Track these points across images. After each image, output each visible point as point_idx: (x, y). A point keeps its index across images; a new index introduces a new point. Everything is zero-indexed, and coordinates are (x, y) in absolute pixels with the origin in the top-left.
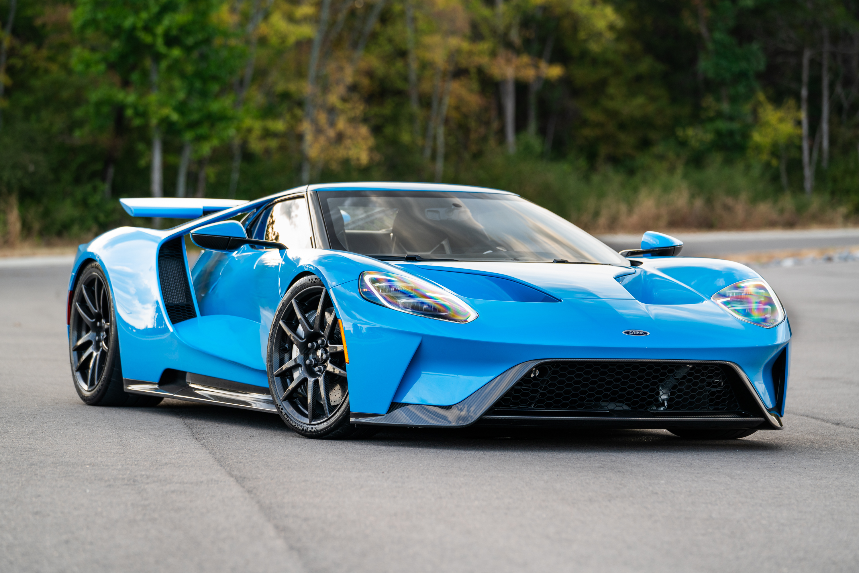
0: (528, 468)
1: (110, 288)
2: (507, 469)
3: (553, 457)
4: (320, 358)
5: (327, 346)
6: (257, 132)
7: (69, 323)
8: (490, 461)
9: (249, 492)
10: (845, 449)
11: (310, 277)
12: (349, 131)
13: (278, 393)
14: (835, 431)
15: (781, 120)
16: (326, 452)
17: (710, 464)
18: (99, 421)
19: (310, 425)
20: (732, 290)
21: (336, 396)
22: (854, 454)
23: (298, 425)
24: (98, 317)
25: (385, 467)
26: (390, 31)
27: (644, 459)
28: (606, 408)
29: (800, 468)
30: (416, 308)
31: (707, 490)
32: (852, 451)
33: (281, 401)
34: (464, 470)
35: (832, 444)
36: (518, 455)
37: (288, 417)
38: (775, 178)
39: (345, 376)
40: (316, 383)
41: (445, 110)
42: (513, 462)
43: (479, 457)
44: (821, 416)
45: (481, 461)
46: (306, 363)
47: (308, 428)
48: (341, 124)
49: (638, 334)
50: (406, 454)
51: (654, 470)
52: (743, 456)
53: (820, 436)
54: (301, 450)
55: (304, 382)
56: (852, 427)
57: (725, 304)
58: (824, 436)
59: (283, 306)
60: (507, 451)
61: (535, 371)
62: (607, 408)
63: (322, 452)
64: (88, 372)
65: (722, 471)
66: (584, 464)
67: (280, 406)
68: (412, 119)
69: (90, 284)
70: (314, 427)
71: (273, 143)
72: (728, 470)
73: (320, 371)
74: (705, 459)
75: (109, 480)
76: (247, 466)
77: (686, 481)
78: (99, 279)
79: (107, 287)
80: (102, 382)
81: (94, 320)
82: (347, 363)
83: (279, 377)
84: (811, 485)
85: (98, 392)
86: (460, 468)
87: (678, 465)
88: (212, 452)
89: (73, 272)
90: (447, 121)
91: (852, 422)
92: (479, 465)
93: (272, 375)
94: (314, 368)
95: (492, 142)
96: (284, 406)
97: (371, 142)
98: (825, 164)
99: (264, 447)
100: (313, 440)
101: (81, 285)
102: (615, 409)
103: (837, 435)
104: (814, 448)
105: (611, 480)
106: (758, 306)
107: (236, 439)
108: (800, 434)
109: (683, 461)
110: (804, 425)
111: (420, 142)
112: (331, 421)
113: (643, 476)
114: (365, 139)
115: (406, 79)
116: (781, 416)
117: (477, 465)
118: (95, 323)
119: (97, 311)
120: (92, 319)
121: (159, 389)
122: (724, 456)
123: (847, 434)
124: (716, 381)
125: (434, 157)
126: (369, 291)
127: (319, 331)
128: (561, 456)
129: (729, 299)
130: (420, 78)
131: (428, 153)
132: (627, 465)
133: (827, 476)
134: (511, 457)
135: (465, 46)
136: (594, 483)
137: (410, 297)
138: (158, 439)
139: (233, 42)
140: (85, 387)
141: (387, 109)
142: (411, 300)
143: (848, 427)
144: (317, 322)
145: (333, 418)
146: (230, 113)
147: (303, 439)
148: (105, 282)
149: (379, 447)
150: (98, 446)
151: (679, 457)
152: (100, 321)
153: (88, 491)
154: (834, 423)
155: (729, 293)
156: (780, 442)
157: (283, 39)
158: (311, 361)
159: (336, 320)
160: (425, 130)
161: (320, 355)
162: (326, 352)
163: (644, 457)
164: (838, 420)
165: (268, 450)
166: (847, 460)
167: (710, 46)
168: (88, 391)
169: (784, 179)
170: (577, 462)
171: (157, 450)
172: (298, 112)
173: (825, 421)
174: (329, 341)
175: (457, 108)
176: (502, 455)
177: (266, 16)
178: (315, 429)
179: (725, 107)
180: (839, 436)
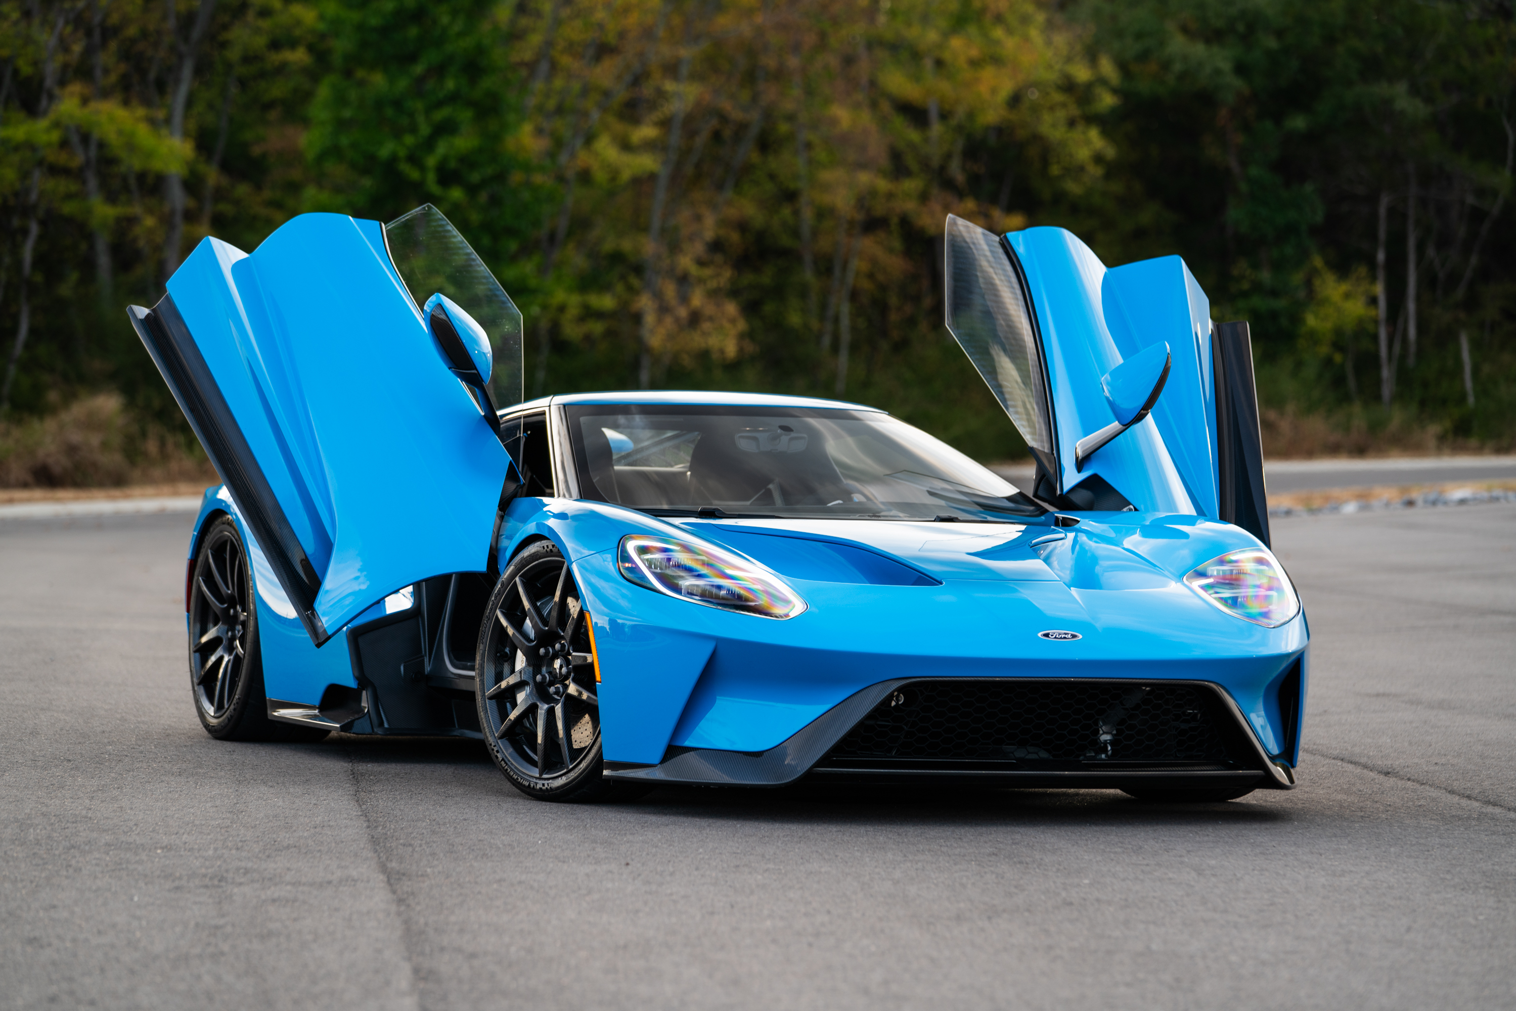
0: (875, 855)
1: (248, 558)
2: (839, 858)
3: (921, 836)
4: (558, 672)
5: (570, 654)
6: (573, 311)
7: (188, 610)
8: (817, 842)
9: (400, 901)
10: (1391, 819)
11: (544, 543)
12: (709, 309)
13: (492, 726)
14: (1380, 787)
15: (1347, 296)
16: (557, 826)
17: (1170, 847)
18: (218, 767)
19: (540, 779)
20: (1216, 566)
21: (582, 734)
22: (1403, 828)
23: (521, 779)
24: (232, 602)
25: (641, 855)
26: (773, 163)
27: (1067, 838)
28: (1012, 755)
29: (1312, 853)
30: (709, 596)
31: (1154, 897)
32: (1401, 823)
33: (497, 738)
34: (769, 859)
35: (1371, 810)
36: (866, 831)
37: (507, 764)
38: (1339, 381)
39: (596, 703)
40: (551, 713)
41: (850, 279)
42: (853, 845)
43: (800, 834)
44: (1363, 760)
45: (802, 842)
46: (535, 679)
47: (536, 783)
48: (697, 299)
49: (1062, 637)
50: (684, 830)
51: (1078, 859)
52: (1227, 833)
53: (1356, 795)
54: (517, 823)
55: (532, 710)
56: (1409, 779)
57: (1203, 588)
58: (1361, 794)
59: (502, 588)
60: (849, 825)
61: (898, 696)
62: (1014, 756)
63: (549, 827)
64: (216, 685)
65: (1187, 860)
66: (968, 847)
67: (495, 746)
68: (803, 293)
69: (219, 550)
70: (546, 782)
71: (597, 328)
72: (1197, 859)
73: (557, 693)
74: (1165, 839)
75: (180, 878)
76: (417, 851)
77: (1124, 880)
78: (232, 542)
79: (243, 555)
80: (234, 704)
81: (226, 605)
82: (598, 682)
83: (494, 700)
84: (1324, 886)
85: (229, 719)
86: (763, 856)
87: (1119, 850)
88: (371, 825)
89: (194, 531)
90: (854, 295)
91: (1409, 769)
92: (797, 850)
93: (483, 696)
94: (549, 688)
95: (923, 327)
96: (500, 747)
97: (742, 325)
98: (1411, 361)
99: (460, 815)
100: (544, 803)
101: (207, 550)
102: (1027, 757)
103: (1383, 793)
104: (1341, 817)
105: (1003, 878)
106: (1257, 592)
107: (421, 800)
108: (1325, 791)
109: (1129, 842)
110: (1334, 776)
111: (815, 324)
112: (572, 775)
113: (1058, 870)
114: (733, 321)
115: (795, 233)
116: (1293, 766)
117: (792, 851)
118: (228, 609)
119: (229, 592)
120: (222, 603)
121: (320, 716)
122: (1196, 833)
123: (1398, 792)
124: (1189, 711)
125: (835, 348)
126: (634, 566)
127: (557, 629)
128: (935, 834)
129: (1211, 580)
130: (815, 233)
131: (827, 341)
132: (1036, 850)
133: (1353, 869)
134: (852, 836)
135: (883, 185)
136: (973, 884)
137: (700, 576)
138: (297, 801)
139: (538, 179)
140: (210, 710)
141: (767, 277)
142: (701, 582)
143: (1403, 778)
144: (554, 614)
145: (576, 770)
146: (533, 282)
147: (527, 802)
148: (241, 548)
149: (646, 816)
150: (193, 814)
151: (1125, 835)
152: (235, 608)
153: (136, 899)
154: (1381, 772)
155: (1213, 570)
156: (1290, 807)
157: (614, 173)
158: (544, 677)
159: (582, 614)
160: (823, 306)
161: (559, 667)
162: (568, 662)
163: (1068, 836)
164: (1389, 766)
165: (464, 822)
166: (1390, 840)
167: (1243, 187)
168: (214, 717)
169: (1352, 383)
170: (957, 843)
171: (285, 820)
172: (635, 281)
173: (1368, 768)
174: (573, 647)
175: (871, 276)
176: (841, 831)
177: (589, 139)
178: (548, 786)
179: (1265, 276)
180: (1385, 795)
